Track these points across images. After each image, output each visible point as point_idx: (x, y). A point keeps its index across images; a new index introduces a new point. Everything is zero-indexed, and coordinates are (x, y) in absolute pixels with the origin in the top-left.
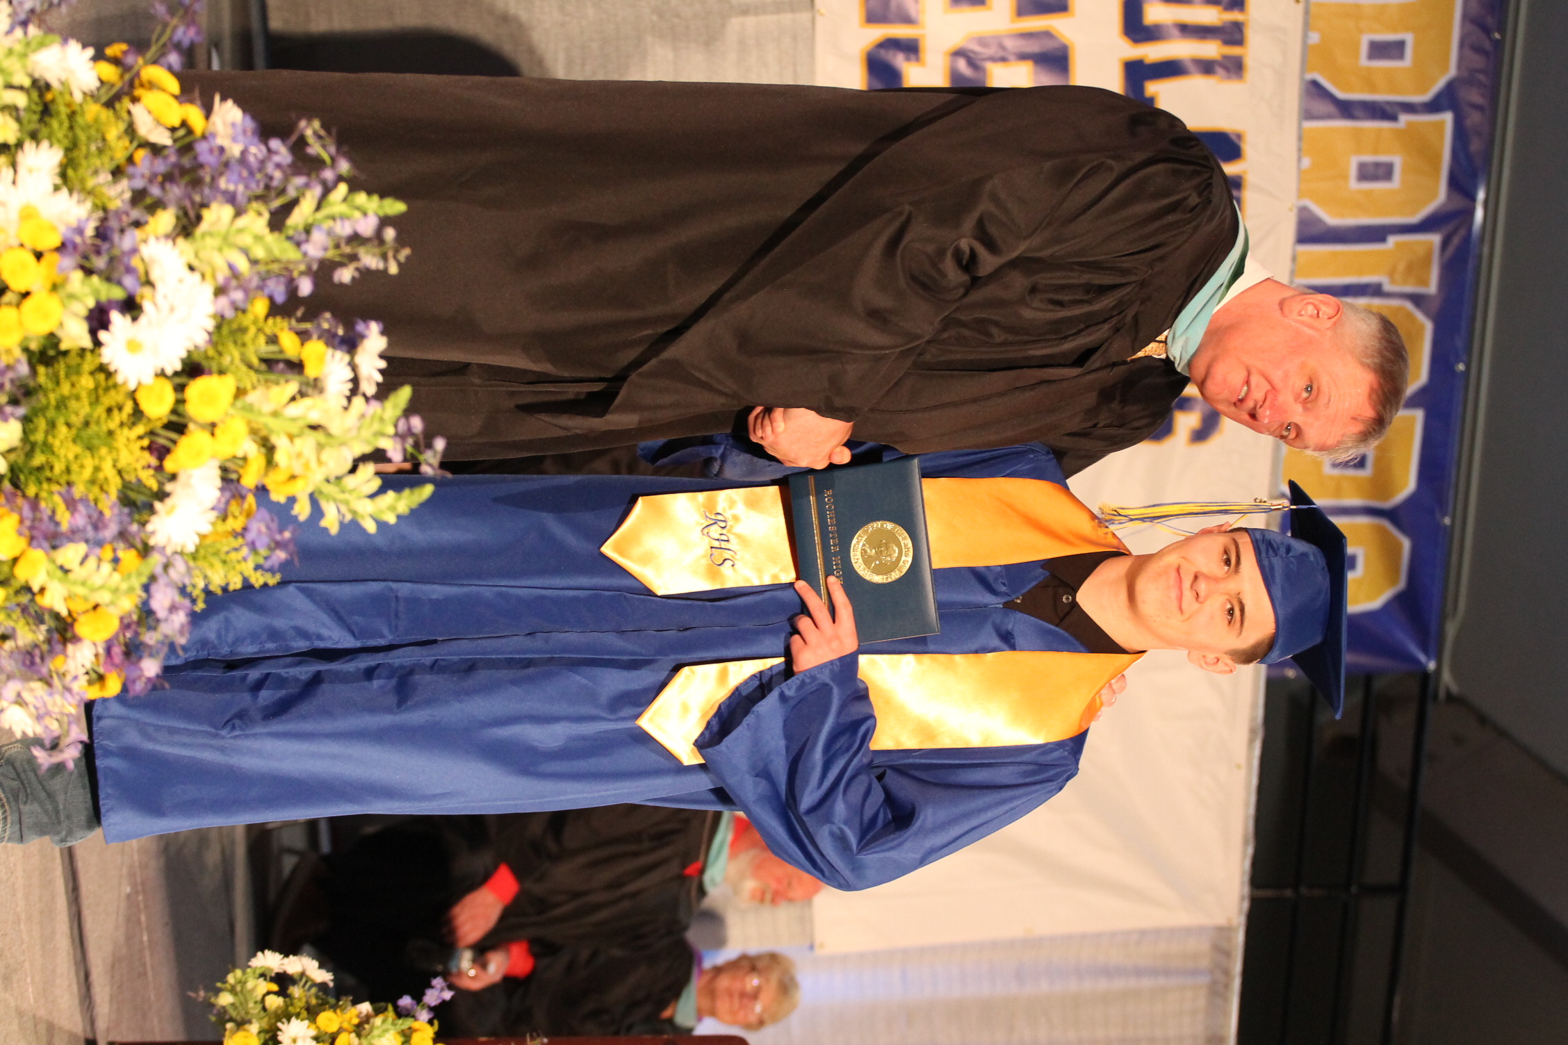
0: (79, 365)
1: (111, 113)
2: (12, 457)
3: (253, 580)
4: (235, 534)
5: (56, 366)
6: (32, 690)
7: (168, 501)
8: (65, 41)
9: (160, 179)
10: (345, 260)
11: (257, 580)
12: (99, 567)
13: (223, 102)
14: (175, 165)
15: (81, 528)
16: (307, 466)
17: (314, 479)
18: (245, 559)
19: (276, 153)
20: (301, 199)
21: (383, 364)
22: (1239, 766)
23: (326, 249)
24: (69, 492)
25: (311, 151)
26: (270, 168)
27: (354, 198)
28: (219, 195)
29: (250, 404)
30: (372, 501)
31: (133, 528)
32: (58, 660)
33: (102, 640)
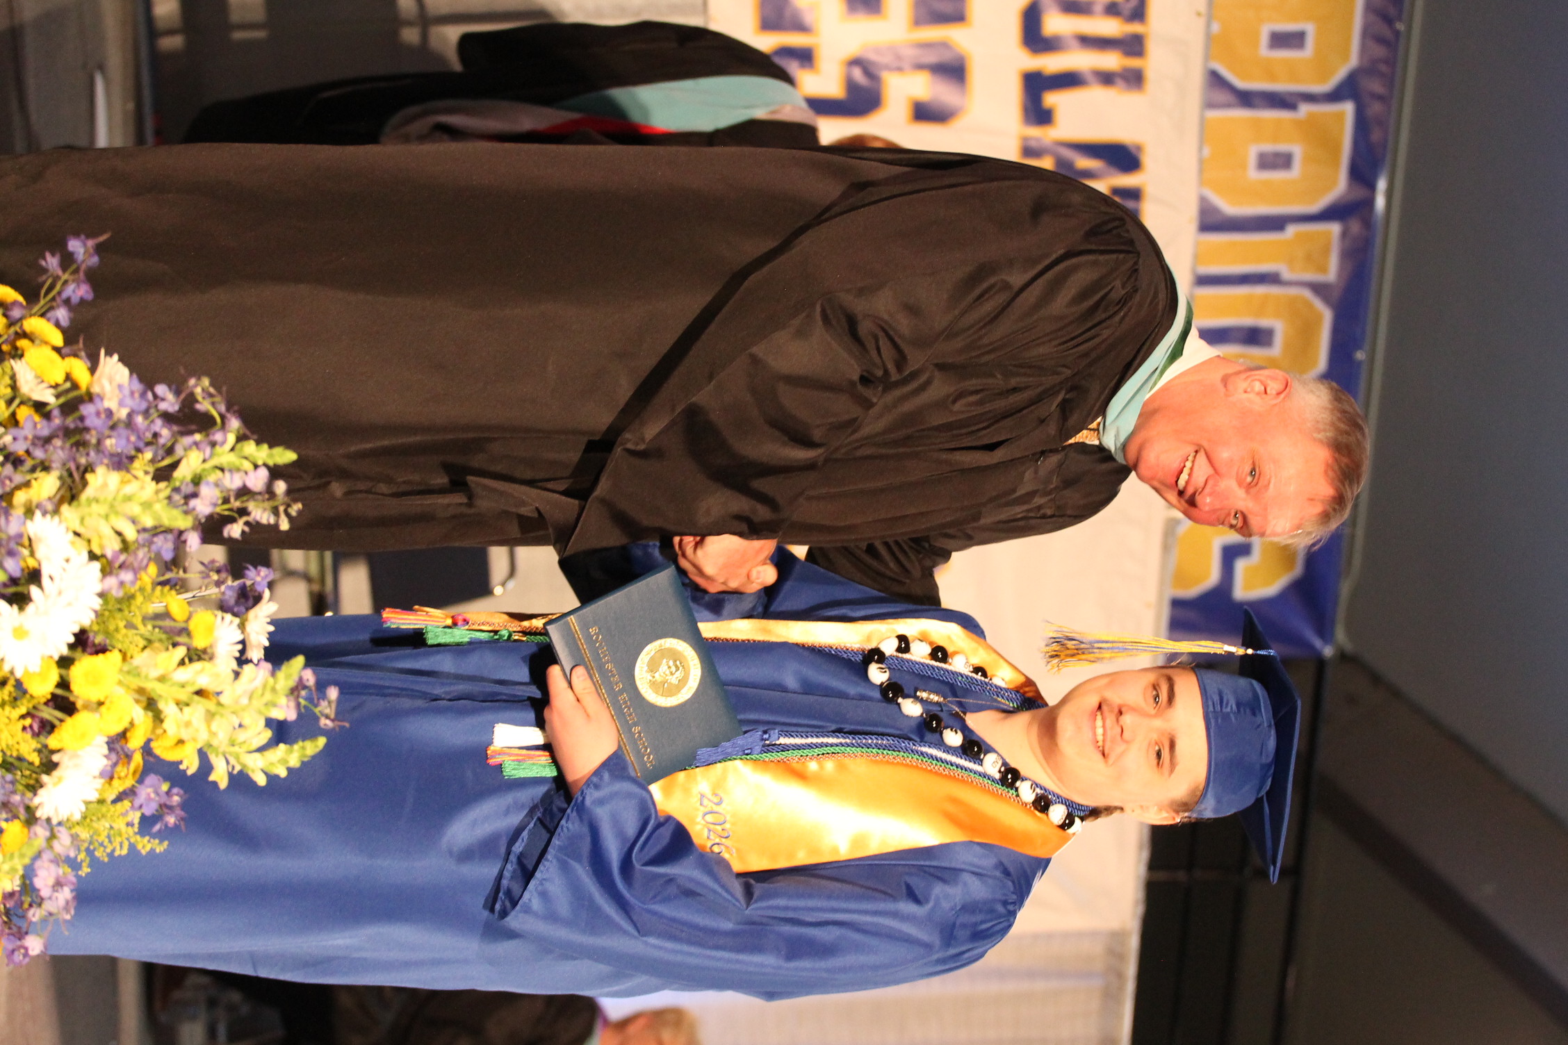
3: (140, 847)
7: (55, 774)
9: (42, 440)
10: (236, 515)
11: (144, 847)
14: (58, 426)
16: (197, 730)
18: (129, 824)
19: (163, 400)
20: (186, 458)
21: (272, 628)
23: (215, 504)
25: (198, 406)
27: (242, 447)
28: (105, 456)
29: (137, 667)
30: (263, 755)
31: (17, 798)
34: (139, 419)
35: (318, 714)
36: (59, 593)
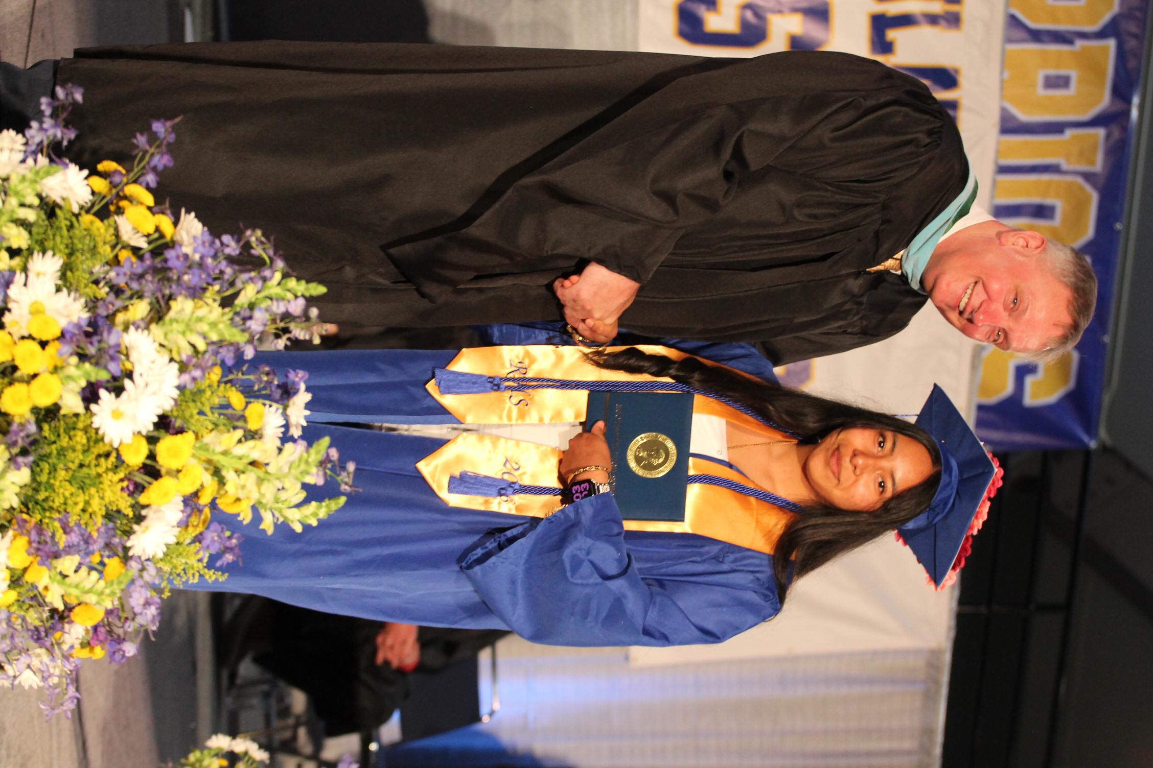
0: (75, 423)
1: (100, 223)
2: (23, 491)
3: (207, 577)
5: (57, 424)
6: (39, 655)
7: (144, 524)
8: (66, 166)
9: (138, 276)
10: (280, 333)
11: (210, 577)
12: (89, 574)
14: (149, 266)
15: (75, 543)
16: (250, 491)
17: (255, 496)
18: (200, 560)
19: (227, 246)
20: (245, 289)
23: (265, 325)
24: (67, 519)
25: (253, 252)
27: (286, 282)
28: (184, 289)
29: (207, 444)
30: (300, 510)
31: (116, 540)
32: (58, 635)
33: (90, 624)
34: (209, 261)
35: (340, 482)
36: (147, 385)
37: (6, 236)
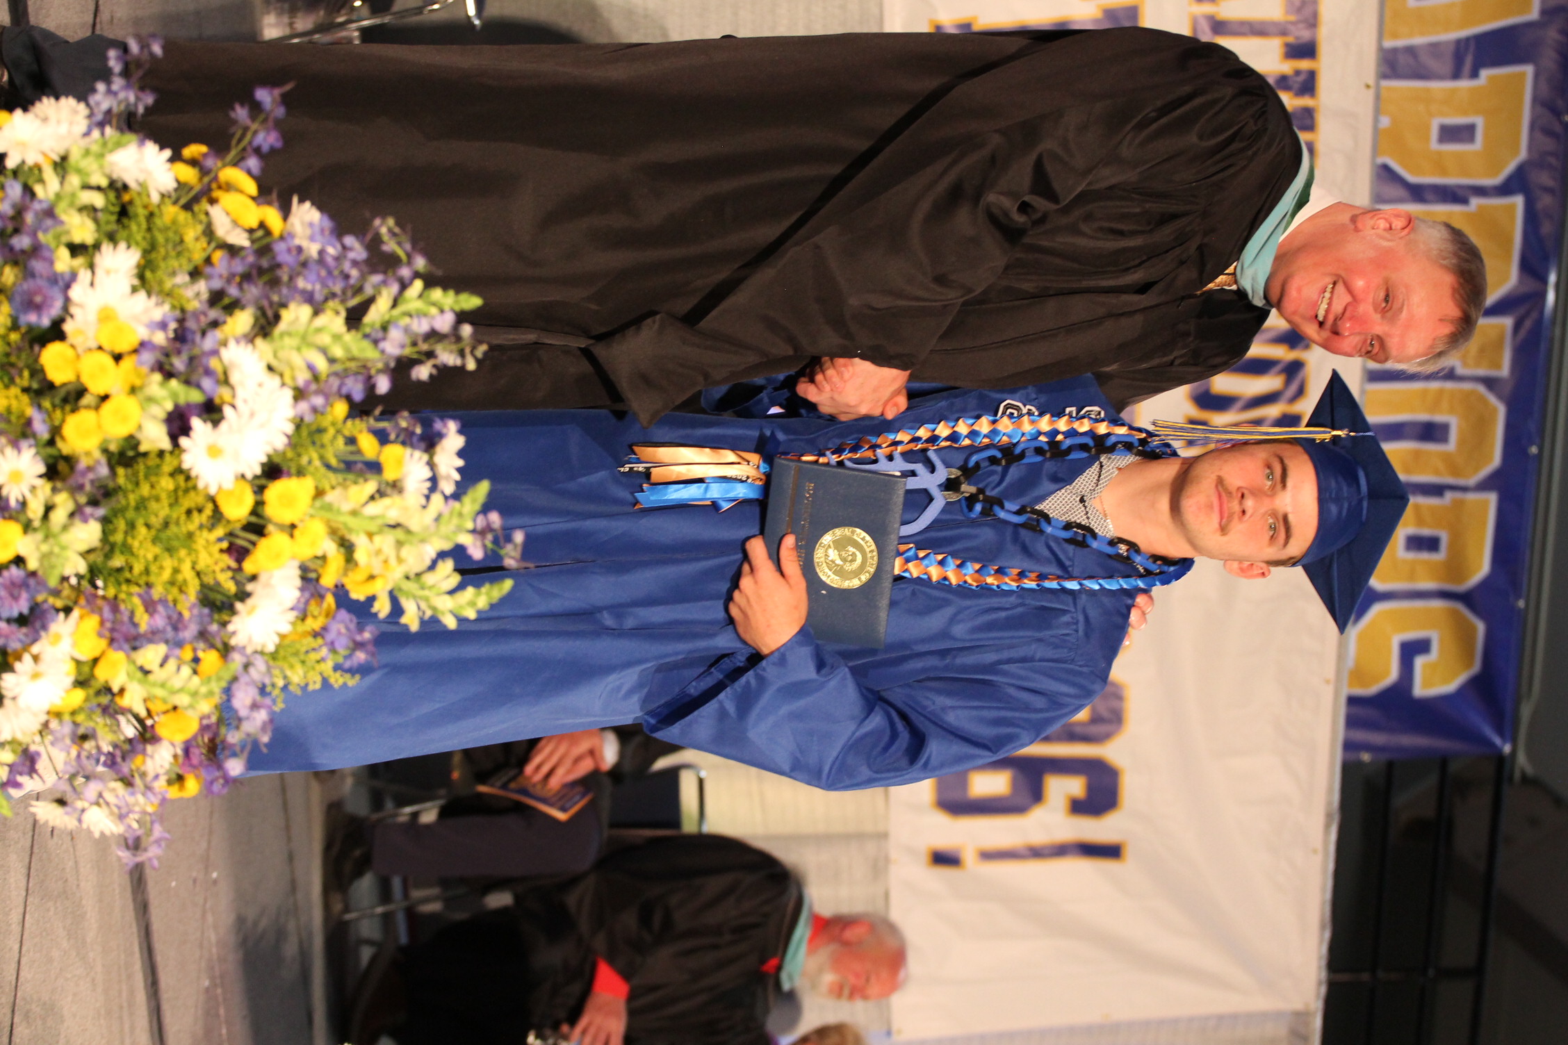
0: (158, 466)
1: (189, 215)
2: (92, 557)
3: (332, 681)
4: (316, 635)
5: (136, 466)
6: (113, 790)
7: (250, 602)
8: (141, 143)
9: (238, 279)
10: (423, 358)
11: (336, 681)
13: (301, 205)
14: (252, 266)
15: (161, 629)
16: (386, 562)
17: (395, 575)
18: (323, 660)
19: (351, 249)
20: (377, 297)
22: (1315, 851)
23: (403, 346)
24: (147, 593)
25: (385, 248)
26: (347, 266)
27: (430, 293)
28: (297, 295)
29: (330, 504)
30: (451, 598)
31: (214, 627)
32: (139, 760)
33: (180, 738)
35: (504, 555)
36: (252, 415)
37: (66, 227)
